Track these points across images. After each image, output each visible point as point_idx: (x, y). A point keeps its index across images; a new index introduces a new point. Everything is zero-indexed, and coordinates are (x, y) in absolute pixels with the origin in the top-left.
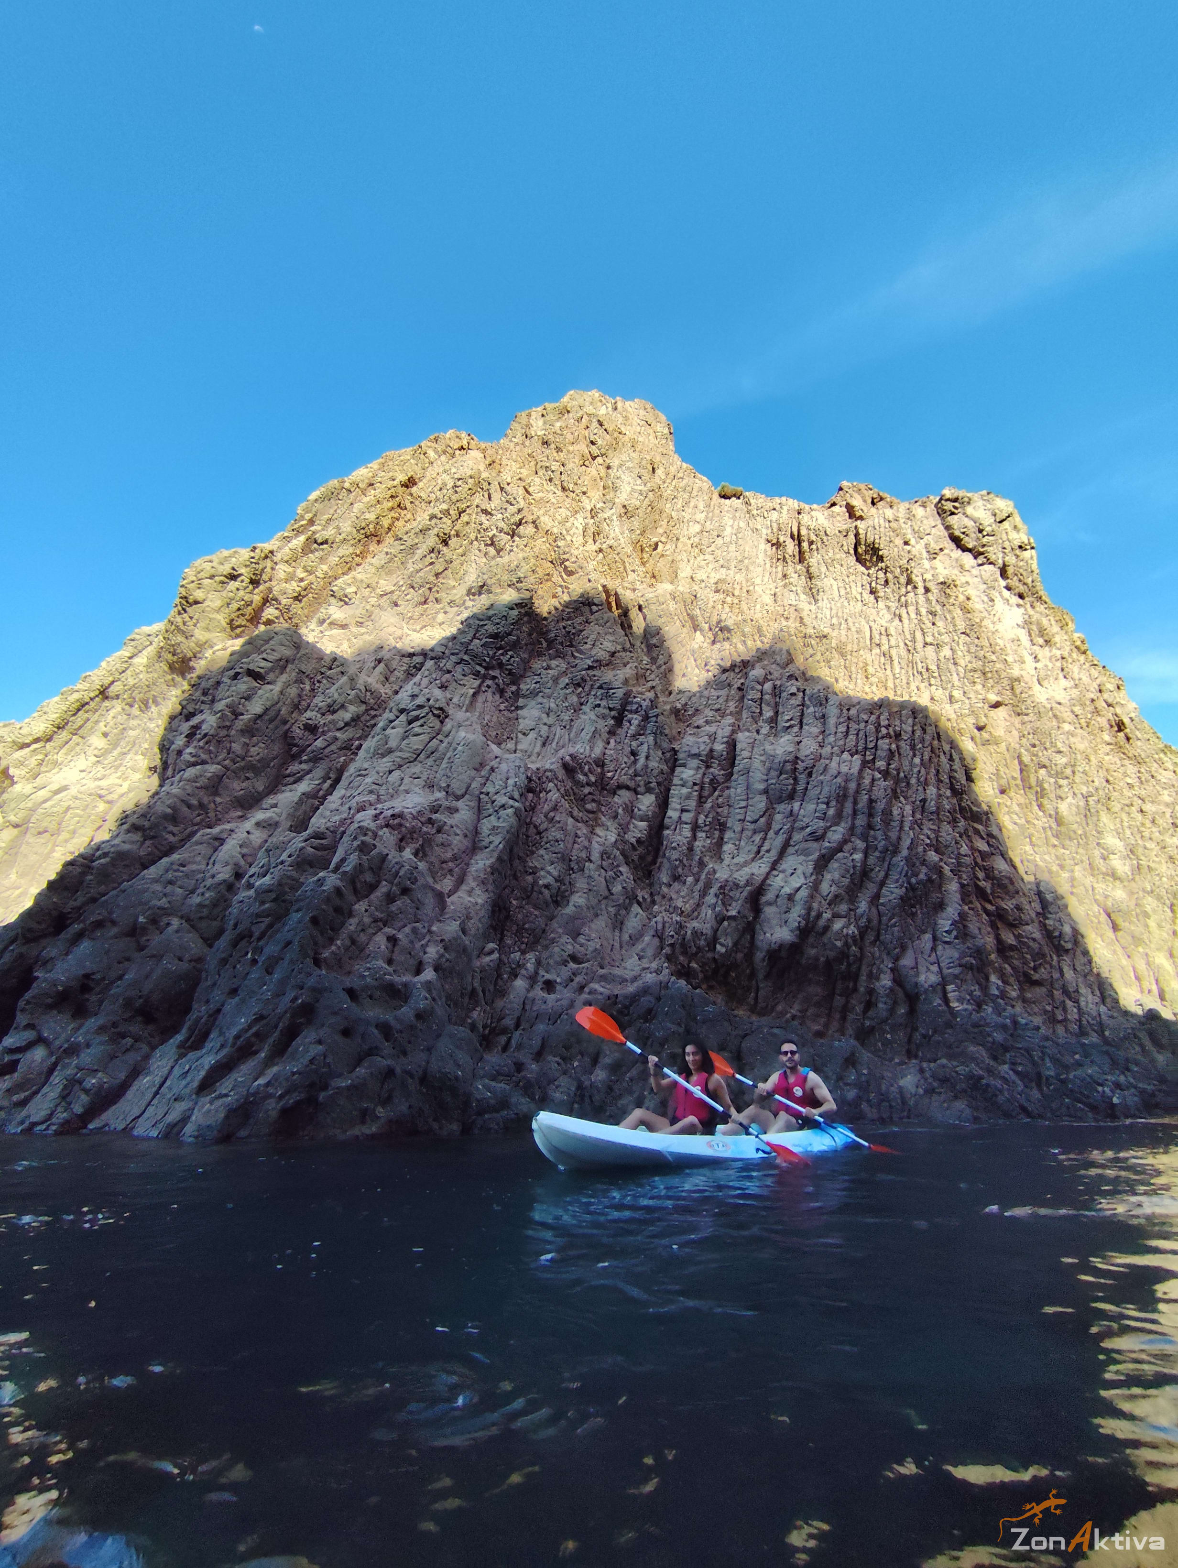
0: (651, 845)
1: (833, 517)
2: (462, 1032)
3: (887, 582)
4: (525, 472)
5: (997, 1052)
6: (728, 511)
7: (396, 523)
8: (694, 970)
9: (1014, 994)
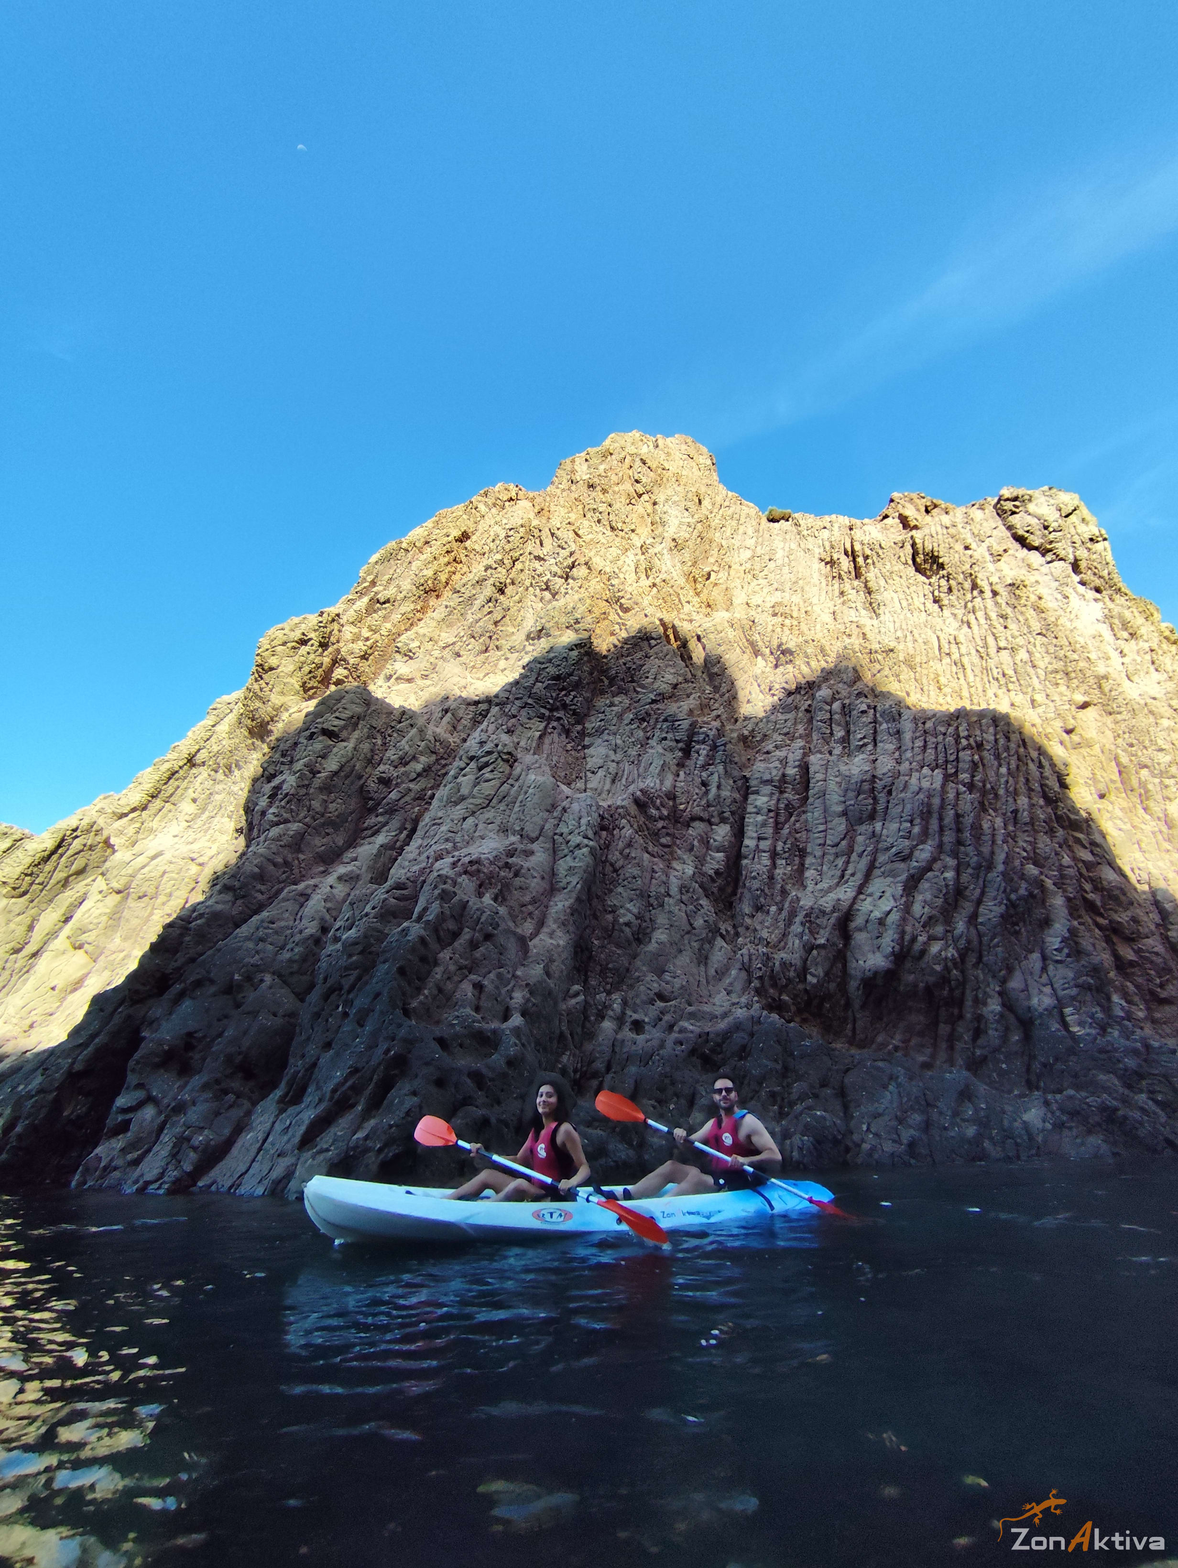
0: (729, 876)
1: (887, 529)
4: (573, 517)
6: (777, 535)
7: (453, 577)
8: (785, 1002)
9: (1141, 1015)
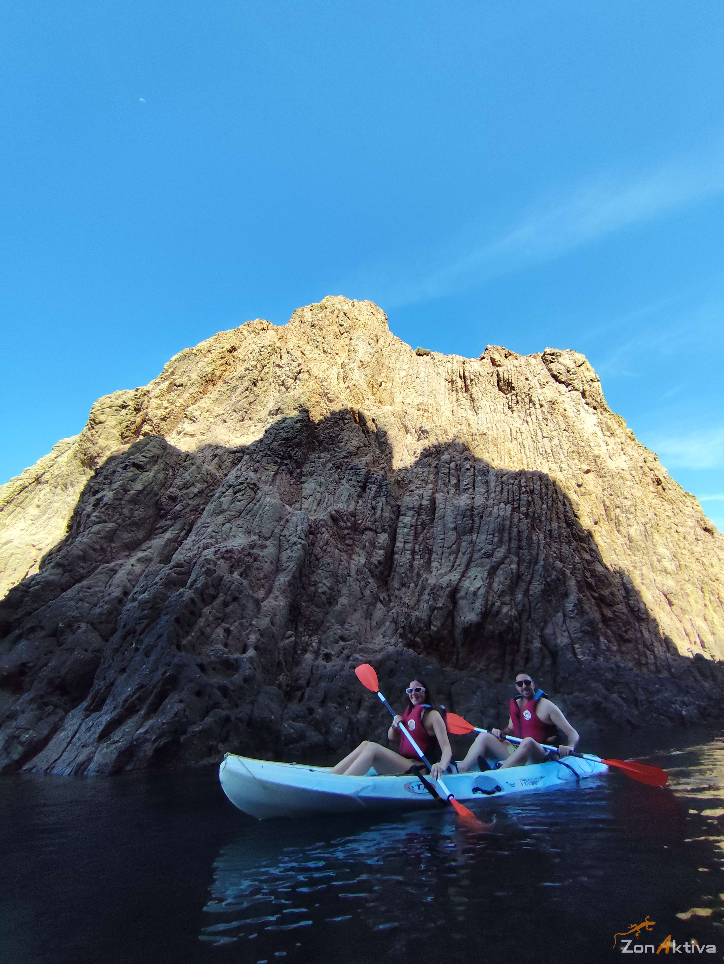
0: (387, 565)
1: (483, 365)
2: (274, 689)
3: (517, 402)
4: (301, 343)
5: (610, 685)
6: (422, 363)
7: (224, 373)
8: (418, 642)
9: (615, 648)
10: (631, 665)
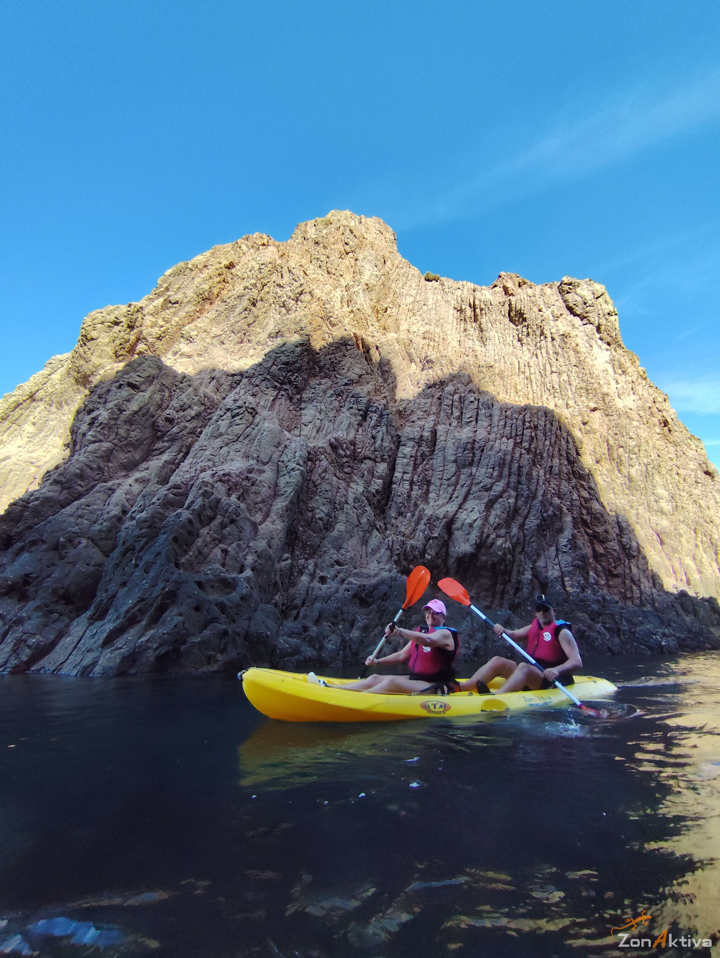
0: (384, 494)
1: (495, 294)
2: (270, 607)
4: (304, 261)
5: (595, 616)
6: (430, 289)
7: (222, 292)
9: (603, 582)
10: (617, 598)
